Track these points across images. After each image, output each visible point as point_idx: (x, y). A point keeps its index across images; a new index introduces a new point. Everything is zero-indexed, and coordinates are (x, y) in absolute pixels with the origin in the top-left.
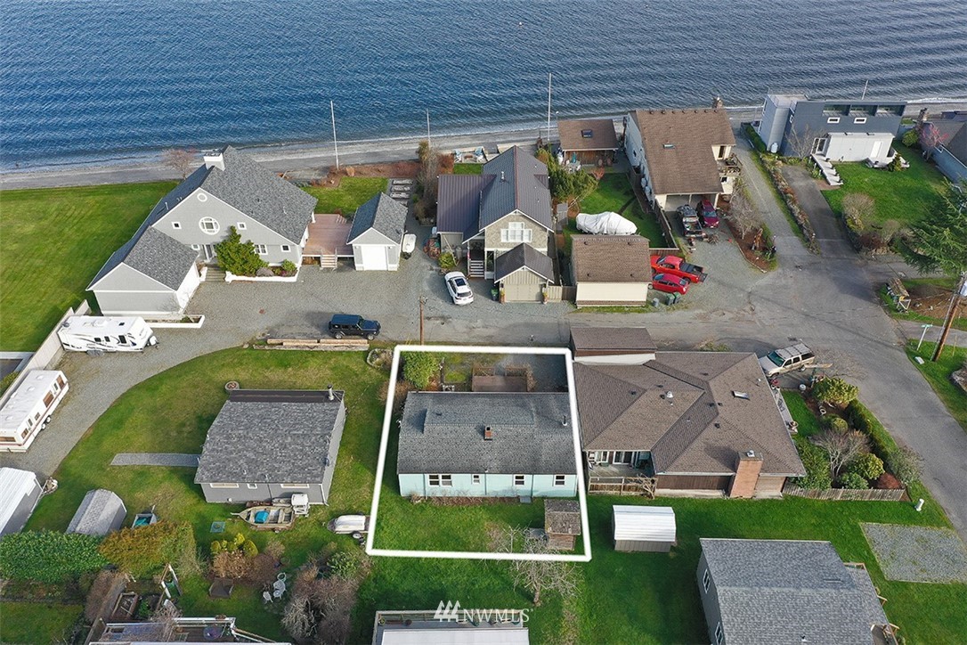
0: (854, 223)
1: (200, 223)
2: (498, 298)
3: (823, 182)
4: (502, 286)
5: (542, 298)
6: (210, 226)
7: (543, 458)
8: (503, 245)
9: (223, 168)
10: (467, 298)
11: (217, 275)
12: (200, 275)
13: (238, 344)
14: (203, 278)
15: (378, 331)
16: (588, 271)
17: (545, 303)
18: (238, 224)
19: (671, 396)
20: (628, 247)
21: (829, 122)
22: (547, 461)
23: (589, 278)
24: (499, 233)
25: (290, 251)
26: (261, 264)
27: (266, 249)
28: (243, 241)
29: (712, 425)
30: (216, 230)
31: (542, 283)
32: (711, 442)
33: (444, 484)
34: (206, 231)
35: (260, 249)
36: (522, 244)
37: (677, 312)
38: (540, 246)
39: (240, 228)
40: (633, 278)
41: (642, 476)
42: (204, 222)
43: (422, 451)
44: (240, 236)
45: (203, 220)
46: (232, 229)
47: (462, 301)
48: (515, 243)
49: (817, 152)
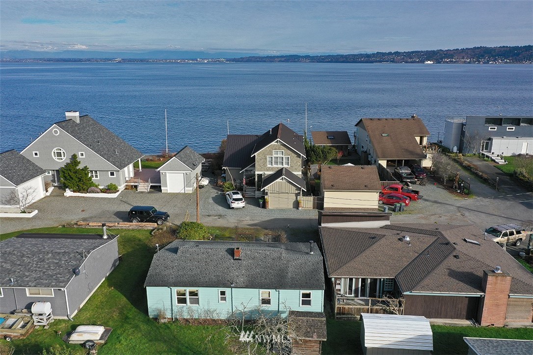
0: (524, 176)
1: (53, 153)
2: (264, 206)
3: (493, 162)
4: (267, 194)
5: (297, 205)
6: (59, 154)
7: (290, 275)
8: (269, 169)
9: (78, 121)
10: (240, 202)
11: (59, 191)
12: (47, 191)
13: (55, 225)
14: (48, 194)
15: (166, 218)
16: (332, 183)
17: (300, 208)
18: (80, 153)
19: (408, 239)
20: (362, 170)
21: (489, 130)
22: (292, 278)
23: (333, 188)
24: (266, 159)
25: (115, 176)
26: (92, 184)
27: (98, 174)
28: (80, 167)
29: (451, 257)
30: (64, 158)
31: (297, 192)
32: (453, 268)
33: (191, 303)
34: (56, 158)
35: (94, 174)
36: (282, 169)
37: (403, 216)
38: (296, 170)
39: (80, 157)
40: (367, 188)
41: (389, 297)
42: (56, 151)
43: (173, 268)
44: (79, 162)
45: (55, 150)
46: (74, 157)
47: (235, 205)
48: (278, 168)
49: (484, 150)
